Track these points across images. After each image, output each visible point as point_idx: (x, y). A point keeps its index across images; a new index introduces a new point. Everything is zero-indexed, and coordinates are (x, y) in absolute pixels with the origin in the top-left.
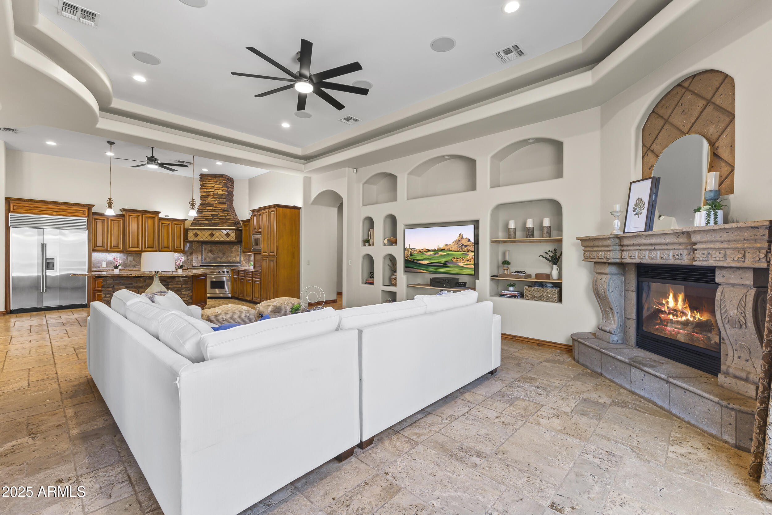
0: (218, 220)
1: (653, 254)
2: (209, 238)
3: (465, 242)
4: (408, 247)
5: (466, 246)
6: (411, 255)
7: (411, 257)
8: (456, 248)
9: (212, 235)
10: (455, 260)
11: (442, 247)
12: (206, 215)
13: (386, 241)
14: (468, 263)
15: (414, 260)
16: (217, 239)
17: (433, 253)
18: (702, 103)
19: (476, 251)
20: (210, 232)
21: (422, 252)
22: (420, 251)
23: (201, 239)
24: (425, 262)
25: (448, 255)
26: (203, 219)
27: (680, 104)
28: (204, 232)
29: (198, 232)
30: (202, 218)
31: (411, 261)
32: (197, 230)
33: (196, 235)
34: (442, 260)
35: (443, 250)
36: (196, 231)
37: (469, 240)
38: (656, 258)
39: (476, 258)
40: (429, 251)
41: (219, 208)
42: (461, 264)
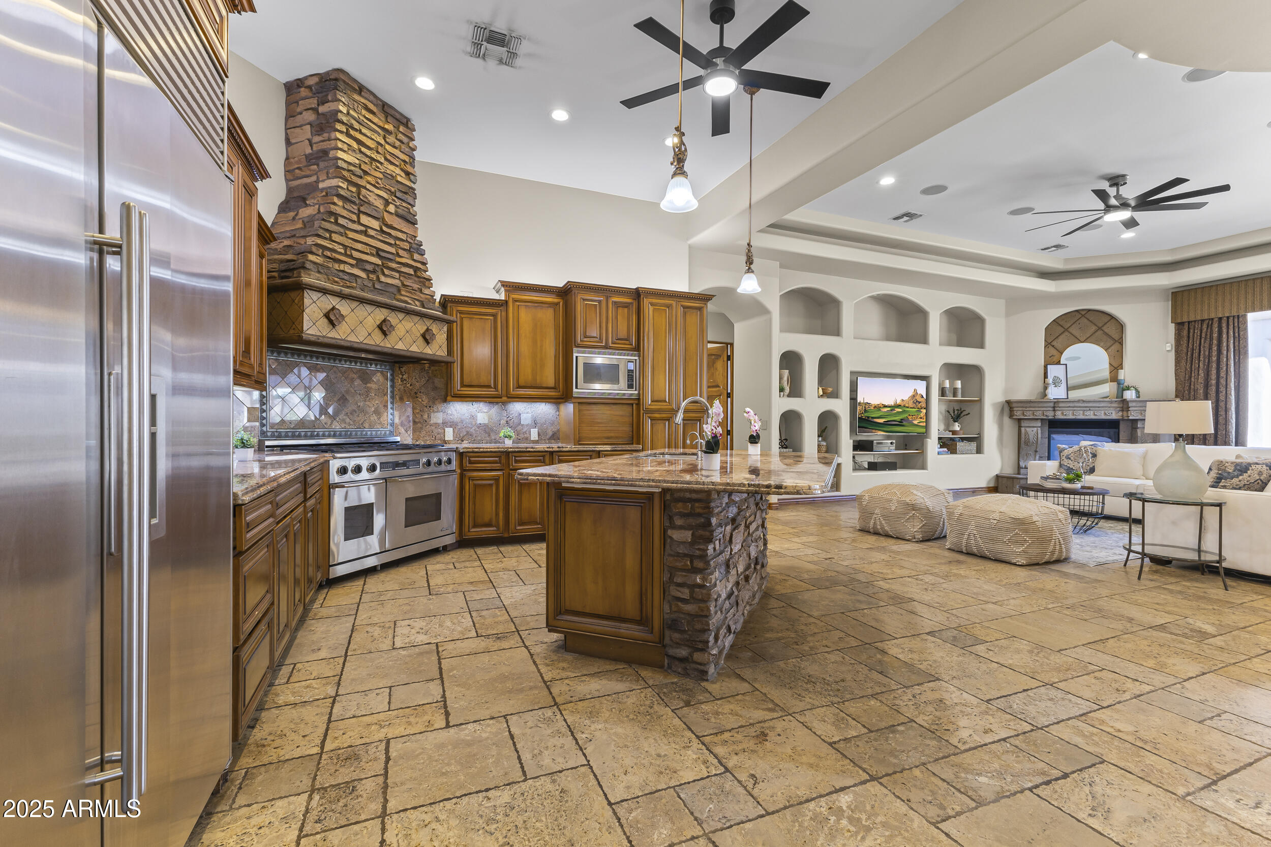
0: (397, 275)
1: (1087, 413)
2: (377, 340)
3: (919, 399)
4: (862, 402)
5: (920, 402)
6: (866, 411)
7: (866, 414)
8: (911, 405)
9: (384, 328)
10: (910, 417)
11: (898, 402)
12: (359, 246)
13: (821, 393)
14: (922, 420)
15: (868, 417)
16: (400, 346)
17: (889, 409)
18: (1094, 328)
19: (927, 408)
20: (380, 315)
21: (878, 408)
22: (875, 407)
23: (352, 338)
24: (881, 421)
25: (904, 411)
26: (351, 257)
27: (1078, 322)
28: (363, 311)
29: (344, 307)
30: (346, 255)
31: (865, 419)
32: (338, 299)
33: (332, 318)
34: (898, 418)
35: (899, 406)
36: (334, 301)
37: (922, 397)
38: (1089, 415)
39: (927, 415)
40: (885, 406)
41: (400, 235)
42: (916, 422)
